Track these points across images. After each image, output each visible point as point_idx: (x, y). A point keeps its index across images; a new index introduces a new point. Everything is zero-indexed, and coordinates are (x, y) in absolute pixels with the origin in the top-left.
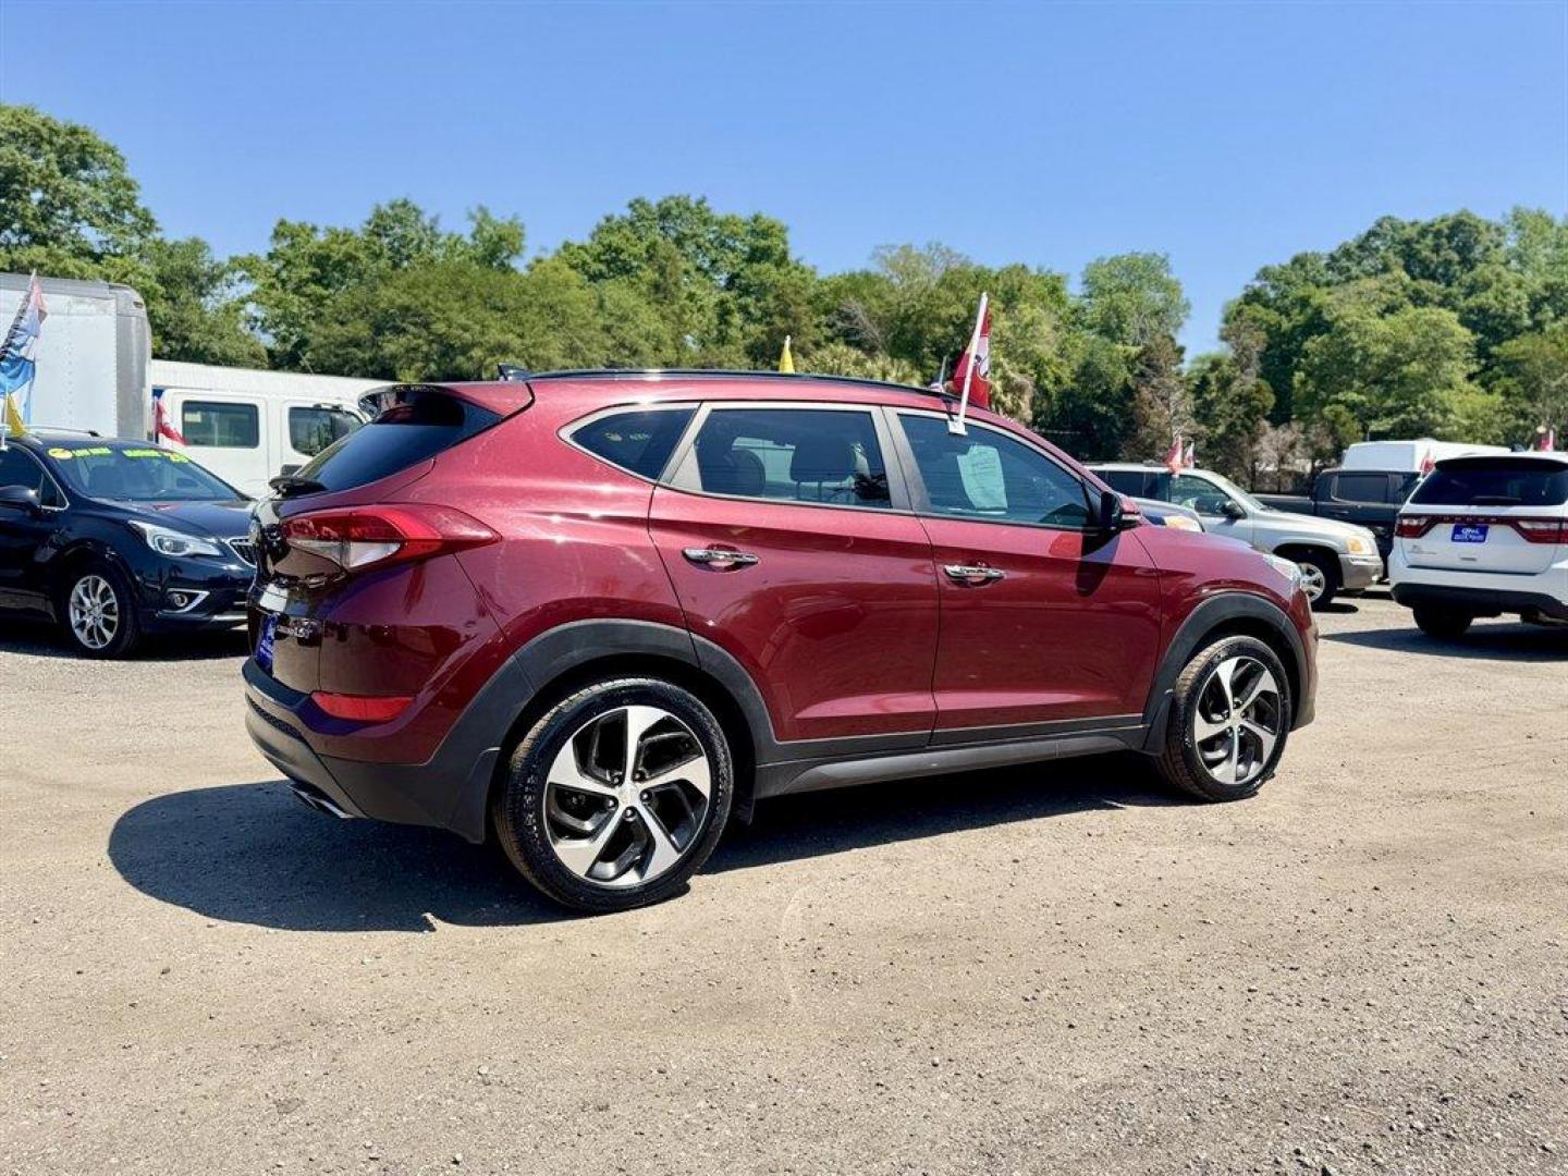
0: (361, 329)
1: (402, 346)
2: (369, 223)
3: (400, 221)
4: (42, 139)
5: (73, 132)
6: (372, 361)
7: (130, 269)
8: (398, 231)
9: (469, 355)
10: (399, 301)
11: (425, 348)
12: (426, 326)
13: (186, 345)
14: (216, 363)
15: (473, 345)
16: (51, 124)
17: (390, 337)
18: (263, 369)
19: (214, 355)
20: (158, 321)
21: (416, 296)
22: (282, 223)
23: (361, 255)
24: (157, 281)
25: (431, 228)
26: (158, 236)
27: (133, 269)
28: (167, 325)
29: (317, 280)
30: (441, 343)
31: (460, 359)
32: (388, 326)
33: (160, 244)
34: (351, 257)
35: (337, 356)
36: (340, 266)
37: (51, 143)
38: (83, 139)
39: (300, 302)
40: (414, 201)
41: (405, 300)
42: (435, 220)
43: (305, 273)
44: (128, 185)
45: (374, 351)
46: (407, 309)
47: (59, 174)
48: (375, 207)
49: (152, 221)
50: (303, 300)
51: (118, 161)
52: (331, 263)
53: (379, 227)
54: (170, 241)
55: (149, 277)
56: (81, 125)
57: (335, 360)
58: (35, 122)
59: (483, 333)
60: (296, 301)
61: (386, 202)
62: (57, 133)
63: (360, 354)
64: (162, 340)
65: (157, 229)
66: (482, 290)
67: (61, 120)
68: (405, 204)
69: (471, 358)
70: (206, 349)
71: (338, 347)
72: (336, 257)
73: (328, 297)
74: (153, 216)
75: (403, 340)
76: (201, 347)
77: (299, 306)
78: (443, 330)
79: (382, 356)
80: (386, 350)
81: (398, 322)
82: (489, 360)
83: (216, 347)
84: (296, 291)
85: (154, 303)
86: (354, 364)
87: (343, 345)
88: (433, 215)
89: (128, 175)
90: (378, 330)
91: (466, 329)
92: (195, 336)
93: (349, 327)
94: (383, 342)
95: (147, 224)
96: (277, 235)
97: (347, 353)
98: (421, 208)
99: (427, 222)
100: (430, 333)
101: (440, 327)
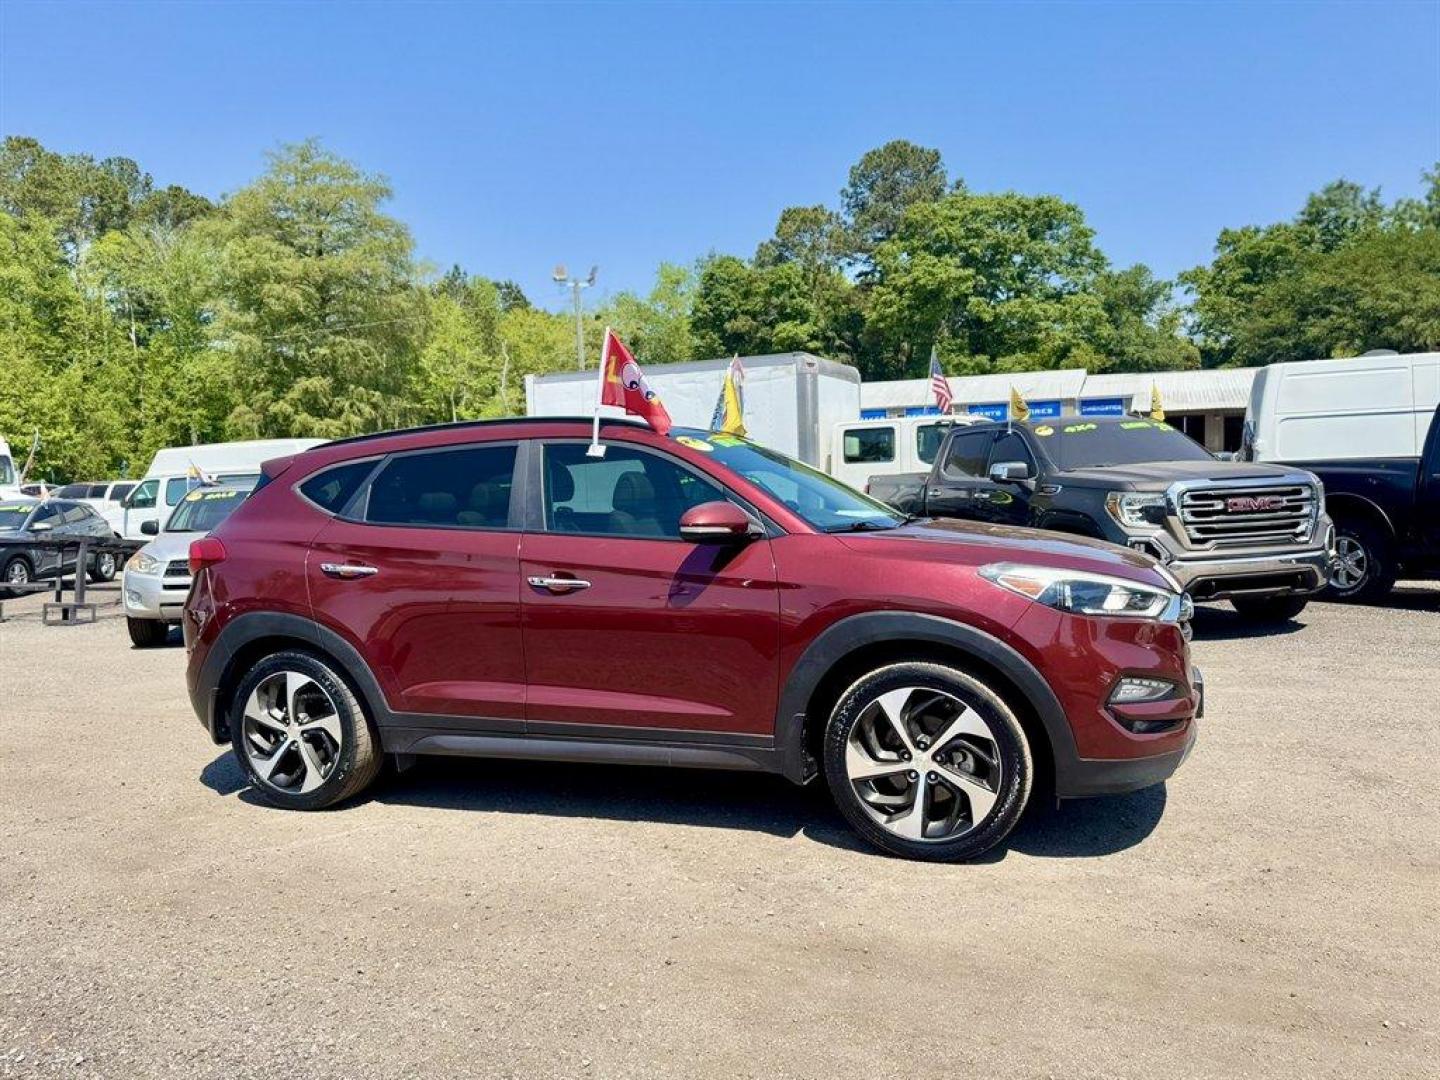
0: (1285, 318)
1: (1324, 327)
2: (1303, 213)
3: (1331, 203)
4: (1017, 215)
5: (1040, 203)
6: (1296, 346)
7: (1081, 302)
8: (1333, 213)
9: (1399, 324)
10: (1323, 284)
11: (1350, 326)
12: (1352, 302)
13: (1125, 358)
14: (1149, 370)
15: (1404, 313)
16: (1024, 201)
17: (1313, 320)
18: (1197, 369)
19: (1147, 363)
20: (1103, 341)
21: (1342, 276)
22: (1225, 232)
23: (1292, 247)
24: (1103, 309)
25: (1373, 202)
26: (1108, 269)
27: (1084, 302)
28: (1110, 343)
29: (1247, 279)
30: (1367, 318)
31: (1388, 330)
32: (1312, 310)
33: (1108, 277)
34: (1281, 251)
35: (1261, 347)
36: (1270, 261)
37: (1024, 216)
38: (1046, 206)
39: (1231, 302)
40: (1349, 180)
41: (1329, 281)
42: (1376, 194)
43: (1237, 275)
44: (1084, 234)
45: (1297, 337)
46: (1333, 290)
47: (1028, 239)
48: (1308, 196)
49: (1103, 258)
50: (1234, 300)
51: (1077, 215)
52: (1261, 260)
53: (1314, 217)
54: (1116, 272)
55: (1096, 307)
56: (1045, 196)
57: (1259, 351)
58: (1012, 203)
59: (1415, 300)
60: (1228, 303)
61: (1321, 188)
62: (1026, 207)
63: (1284, 343)
64: (1106, 357)
65: (1108, 265)
66: (1420, 254)
67: (1030, 195)
68: (1341, 185)
69: (1401, 327)
70: (1139, 358)
71: (1264, 338)
72: (1265, 253)
73: (1258, 293)
74: (1103, 255)
75: (1326, 322)
76: (1136, 357)
77: (1230, 307)
78: (1370, 304)
79: (1305, 341)
80: (1309, 334)
81: (1322, 304)
82: (1421, 326)
83: (1148, 356)
84: (1229, 293)
85: (1100, 327)
86: (1278, 352)
87: (1267, 336)
88: (1373, 188)
89: (1085, 225)
90: (1303, 315)
91: (1394, 298)
92: (1130, 350)
93: (1273, 318)
94: (1306, 326)
95: (1099, 261)
96: (1222, 244)
97: (1272, 343)
98: (1359, 184)
99: (1366, 195)
100: (1356, 309)
101: (1366, 302)
